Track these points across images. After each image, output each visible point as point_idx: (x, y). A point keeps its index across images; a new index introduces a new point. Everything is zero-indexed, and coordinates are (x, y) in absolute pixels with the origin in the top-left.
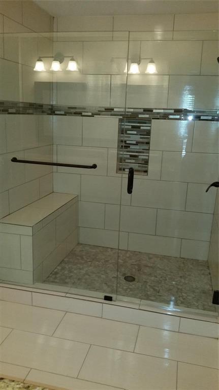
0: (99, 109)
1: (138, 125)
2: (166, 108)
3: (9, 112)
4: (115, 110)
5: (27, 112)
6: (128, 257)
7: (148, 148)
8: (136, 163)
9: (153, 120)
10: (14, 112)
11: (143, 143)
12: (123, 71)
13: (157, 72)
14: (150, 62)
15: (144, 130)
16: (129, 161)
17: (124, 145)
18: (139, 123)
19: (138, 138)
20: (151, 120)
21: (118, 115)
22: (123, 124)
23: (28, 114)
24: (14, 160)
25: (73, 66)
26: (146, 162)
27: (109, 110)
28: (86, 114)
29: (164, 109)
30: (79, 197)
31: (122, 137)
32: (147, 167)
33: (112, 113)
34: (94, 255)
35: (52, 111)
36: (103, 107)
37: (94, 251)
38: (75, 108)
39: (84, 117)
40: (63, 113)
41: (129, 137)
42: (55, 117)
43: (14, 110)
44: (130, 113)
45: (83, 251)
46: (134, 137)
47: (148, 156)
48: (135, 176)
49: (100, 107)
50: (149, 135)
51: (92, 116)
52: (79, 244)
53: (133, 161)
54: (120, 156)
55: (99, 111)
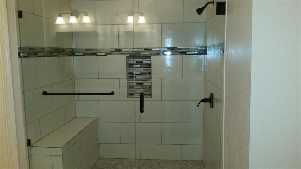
0: (111, 50)
1: (142, 60)
2: (161, 47)
3: (39, 55)
4: (123, 50)
5: (53, 55)
6: (142, 165)
7: (150, 77)
8: (142, 89)
9: (152, 56)
10: (43, 55)
11: (146, 73)
12: (126, 22)
13: (146, 22)
14: (141, 15)
15: (146, 64)
16: (137, 87)
17: (131, 76)
18: (141, 59)
19: (142, 70)
20: (150, 56)
21: (125, 54)
22: (129, 60)
23: (54, 56)
24: (45, 93)
25: (86, 19)
26: (150, 88)
27: (118, 51)
28: (100, 54)
29: (159, 48)
30: (98, 119)
31: (129, 69)
32: (151, 91)
33: (120, 52)
34: (113, 167)
35: (73, 53)
36: (114, 48)
37: (113, 163)
38: (92, 50)
39: (98, 57)
40: (82, 54)
41: (135, 70)
42: (75, 57)
43: (42, 54)
44: (135, 52)
45: (104, 164)
46: (138, 69)
47: (151, 83)
48: (144, 99)
49: (111, 49)
50: (151, 67)
51: (106, 55)
52: (100, 158)
53: (140, 87)
54: (129, 84)
55: (110, 51)
